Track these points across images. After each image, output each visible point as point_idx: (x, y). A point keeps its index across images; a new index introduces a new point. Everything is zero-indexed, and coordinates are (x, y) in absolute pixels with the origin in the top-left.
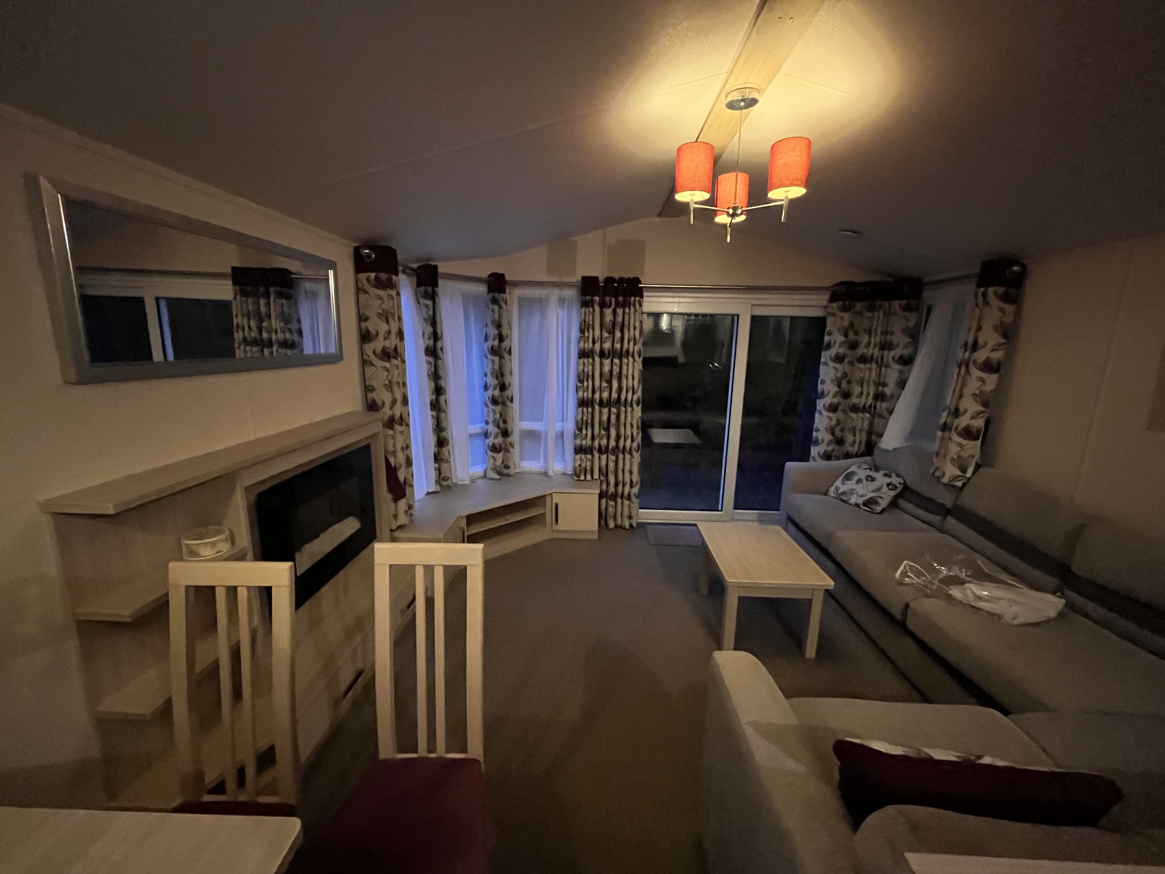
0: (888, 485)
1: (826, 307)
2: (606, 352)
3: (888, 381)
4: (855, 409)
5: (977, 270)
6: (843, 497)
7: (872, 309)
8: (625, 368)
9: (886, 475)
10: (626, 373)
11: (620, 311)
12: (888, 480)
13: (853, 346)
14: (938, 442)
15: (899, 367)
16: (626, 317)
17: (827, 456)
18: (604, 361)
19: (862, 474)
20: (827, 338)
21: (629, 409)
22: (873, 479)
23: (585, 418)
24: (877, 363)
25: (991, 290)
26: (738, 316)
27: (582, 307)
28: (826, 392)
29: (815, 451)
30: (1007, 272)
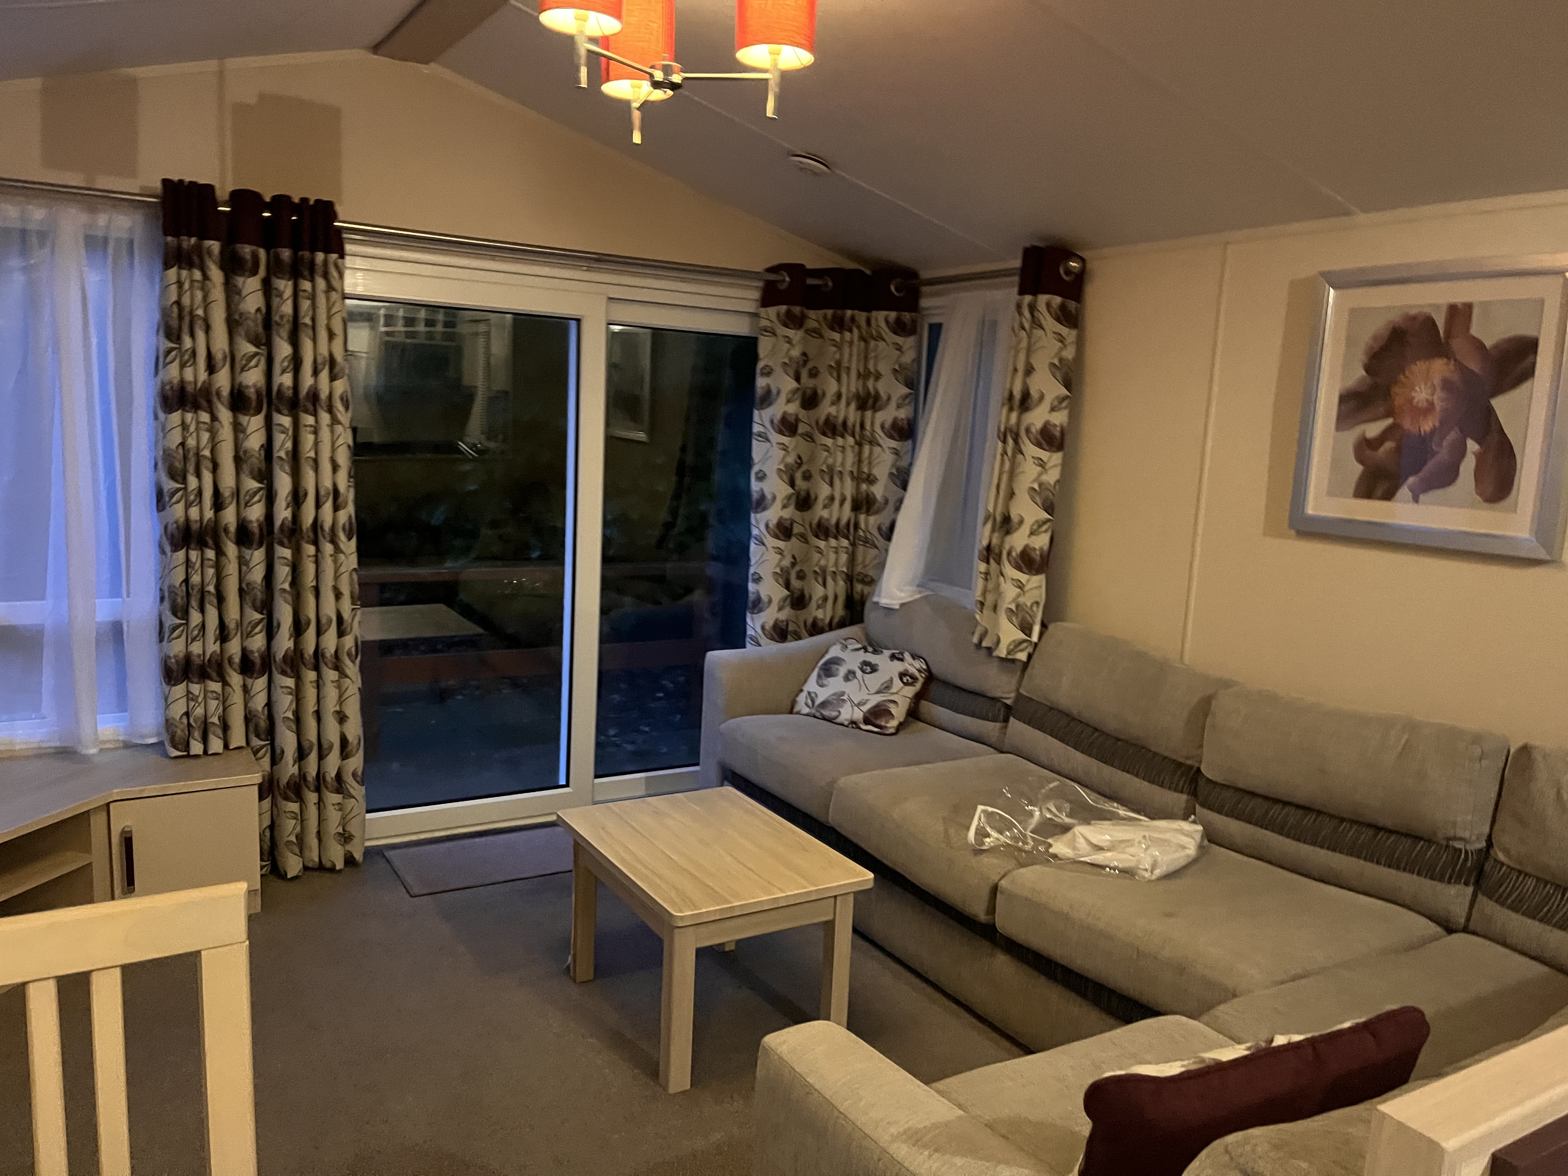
0: (902, 675)
1: (755, 315)
2: (251, 393)
3: (876, 472)
4: (822, 530)
5: (1017, 263)
6: (826, 713)
7: (839, 325)
8: (308, 440)
9: (893, 657)
10: (312, 454)
11: (285, 286)
12: (898, 666)
13: (810, 401)
14: (980, 583)
15: (893, 444)
16: (305, 304)
17: (780, 633)
18: (244, 419)
19: (853, 659)
20: (761, 382)
21: (328, 548)
22: (874, 669)
23: (196, 579)
24: (853, 436)
25: (1043, 299)
26: (578, 321)
27: (167, 266)
28: (769, 496)
29: (755, 624)
30: (1062, 271)
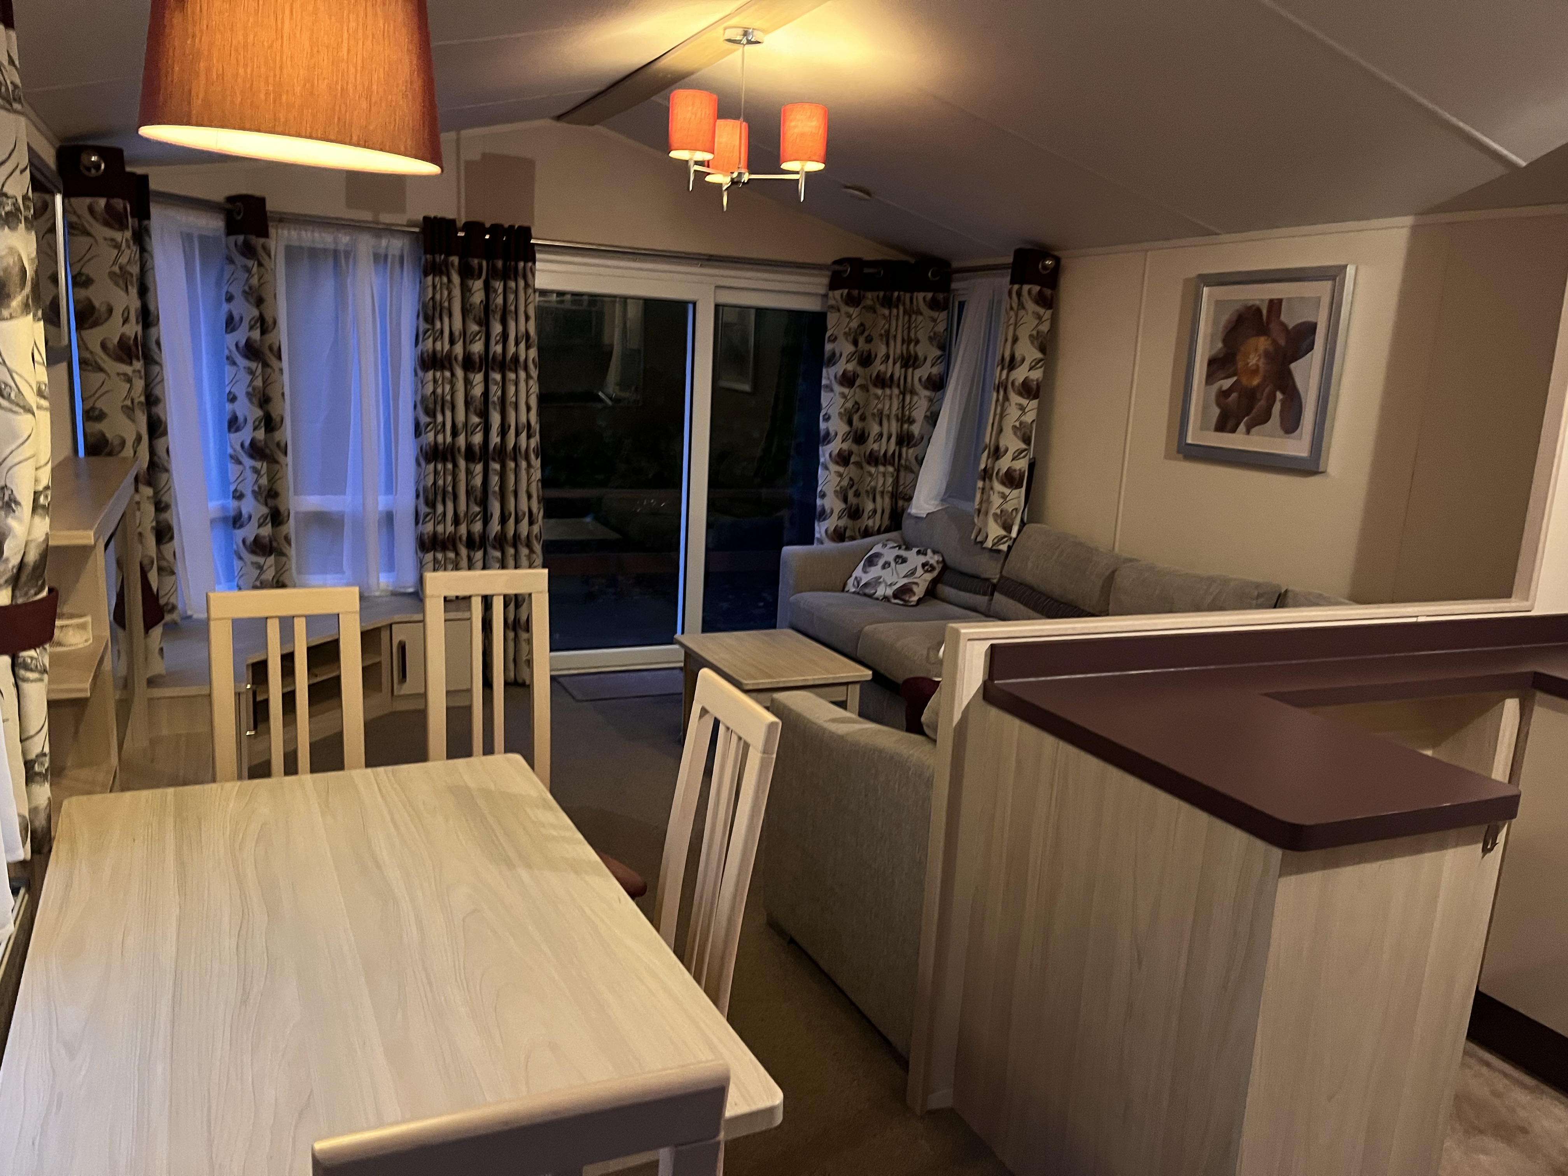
0: (924, 565)
1: (825, 296)
2: (476, 358)
3: (914, 414)
4: (873, 459)
5: (1010, 260)
6: (867, 591)
7: (888, 303)
8: (512, 390)
9: (919, 553)
10: (514, 399)
11: (499, 285)
12: (922, 559)
13: (866, 360)
14: (978, 495)
15: (927, 393)
16: (511, 297)
17: (839, 536)
18: (471, 376)
19: (889, 554)
20: (828, 347)
21: (524, 464)
22: (904, 560)
23: (440, 482)
24: (898, 386)
25: (1026, 288)
26: (694, 304)
27: (426, 275)
28: (832, 433)
29: (821, 529)
30: (1040, 266)
